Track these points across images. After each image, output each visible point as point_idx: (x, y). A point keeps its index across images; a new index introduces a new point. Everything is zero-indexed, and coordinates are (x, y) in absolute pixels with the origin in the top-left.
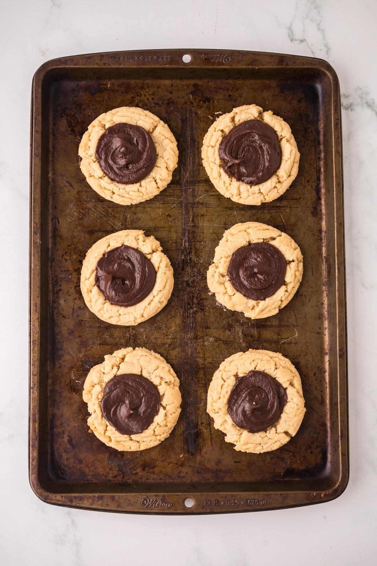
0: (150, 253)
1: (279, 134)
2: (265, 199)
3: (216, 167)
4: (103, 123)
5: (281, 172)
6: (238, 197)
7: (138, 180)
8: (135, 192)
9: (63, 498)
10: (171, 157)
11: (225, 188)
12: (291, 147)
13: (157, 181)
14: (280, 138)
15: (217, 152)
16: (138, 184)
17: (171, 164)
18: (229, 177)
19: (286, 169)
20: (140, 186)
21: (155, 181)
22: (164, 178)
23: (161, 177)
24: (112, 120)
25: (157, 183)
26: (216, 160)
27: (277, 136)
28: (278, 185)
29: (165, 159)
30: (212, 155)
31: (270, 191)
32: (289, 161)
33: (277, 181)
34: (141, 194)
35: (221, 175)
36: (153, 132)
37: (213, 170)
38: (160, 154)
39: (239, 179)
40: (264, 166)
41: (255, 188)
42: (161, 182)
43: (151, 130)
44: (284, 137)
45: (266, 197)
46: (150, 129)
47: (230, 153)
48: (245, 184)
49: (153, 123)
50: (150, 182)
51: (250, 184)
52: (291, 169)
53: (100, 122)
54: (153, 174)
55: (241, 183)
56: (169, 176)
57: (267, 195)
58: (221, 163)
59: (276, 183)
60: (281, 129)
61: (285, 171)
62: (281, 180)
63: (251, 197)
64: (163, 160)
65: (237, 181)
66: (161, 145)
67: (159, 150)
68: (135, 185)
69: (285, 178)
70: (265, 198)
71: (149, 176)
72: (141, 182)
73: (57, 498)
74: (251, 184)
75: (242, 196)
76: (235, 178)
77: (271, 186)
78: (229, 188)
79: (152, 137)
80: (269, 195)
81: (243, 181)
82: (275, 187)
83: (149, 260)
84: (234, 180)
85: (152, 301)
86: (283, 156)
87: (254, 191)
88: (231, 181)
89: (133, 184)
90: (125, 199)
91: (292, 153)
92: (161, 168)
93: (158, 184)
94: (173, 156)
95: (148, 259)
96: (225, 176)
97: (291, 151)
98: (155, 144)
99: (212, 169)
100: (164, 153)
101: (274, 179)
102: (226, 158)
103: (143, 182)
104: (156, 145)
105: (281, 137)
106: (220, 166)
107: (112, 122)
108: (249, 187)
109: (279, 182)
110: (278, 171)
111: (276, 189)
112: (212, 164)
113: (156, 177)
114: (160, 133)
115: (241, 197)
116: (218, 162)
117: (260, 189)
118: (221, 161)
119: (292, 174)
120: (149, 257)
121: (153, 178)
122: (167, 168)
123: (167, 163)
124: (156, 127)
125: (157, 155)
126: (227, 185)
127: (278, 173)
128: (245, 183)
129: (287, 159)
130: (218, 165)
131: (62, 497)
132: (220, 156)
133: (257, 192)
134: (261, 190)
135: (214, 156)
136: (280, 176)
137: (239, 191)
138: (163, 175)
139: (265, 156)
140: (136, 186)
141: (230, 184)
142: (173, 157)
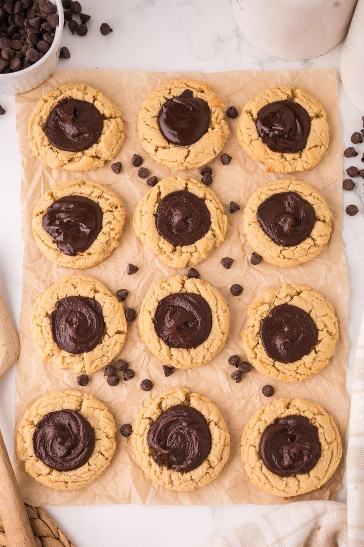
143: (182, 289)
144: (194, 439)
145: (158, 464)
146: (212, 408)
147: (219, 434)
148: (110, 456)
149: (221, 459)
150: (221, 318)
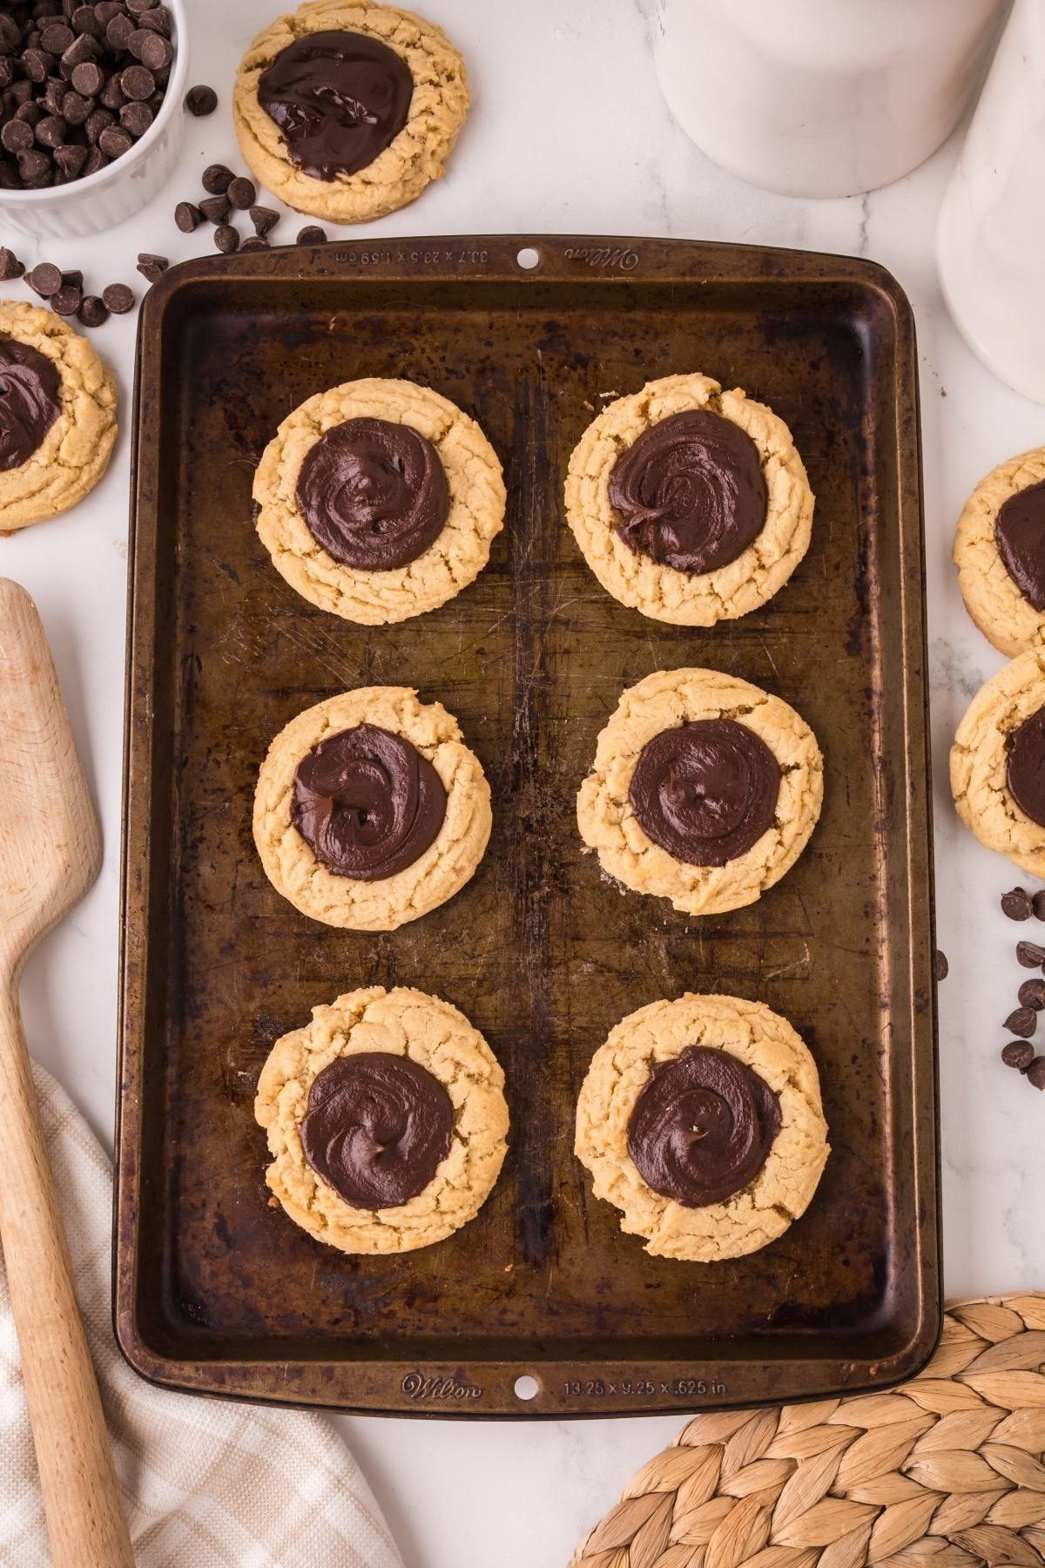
0: (431, 745)
1: (761, 445)
2: (726, 610)
3: (600, 530)
4: (316, 418)
5: (764, 541)
6: (657, 604)
7: (401, 561)
8: (394, 590)
9: (201, 1372)
10: (487, 503)
11: (624, 580)
12: (791, 480)
13: (452, 564)
14: (763, 455)
15: (603, 491)
16: (404, 571)
17: (486, 522)
18: (634, 554)
19: (779, 533)
20: (409, 575)
21: (447, 563)
22: (467, 557)
23: (460, 553)
24: (339, 411)
25: (450, 569)
26: (600, 510)
27: (757, 452)
28: (759, 575)
29: (472, 507)
30: (591, 501)
31: (739, 588)
32: (786, 515)
33: (757, 563)
34: (410, 596)
35: (612, 550)
36: (441, 440)
37: (594, 536)
38: (459, 497)
39: (659, 559)
40: (723, 526)
41: (701, 583)
42: (460, 565)
43: (437, 437)
44: (773, 454)
45: (729, 605)
46: (434, 433)
47: (638, 495)
48: (675, 573)
49: (441, 419)
50: (434, 565)
51: (688, 573)
52: (793, 535)
53: (308, 416)
54: (439, 546)
55: (663, 568)
56: (481, 553)
57: (731, 598)
58: (613, 520)
59: (755, 570)
60: (765, 433)
61: (776, 539)
62: (766, 561)
63: (690, 605)
64: (466, 511)
65: (653, 563)
66: (461, 474)
67: (455, 486)
68: (394, 572)
69: (776, 556)
70: (726, 606)
71: (432, 552)
72: (409, 567)
73: (183, 1372)
74: (691, 571)
75: (666, 601)
76: (649, 555)
77: (741, 577)
78: (633, 582)
79: (439, 453)
80: (734, 599)
81: (669, 564)
82: (751, 580)
83: (430, 763)
84: (646, 561)
85: (435, 865)
86: (770, 502)
87: (697, 589)
88: (640, 564)
89: (390, 569)
90: (368, 609)
91: (794, 494)
92: (462, 531)
93: (454, 571)
94: (491, 499)
95: (426, 760)
96: (623, 553)
97: (792, 489)
98: (446, 470)
99: (592, 534)
100: (470, 493)
101: (748, 559)
102: (625, 505)
103: (415, 567)
104: (450, 473)
105: (767, 454)
106: (611, 526)
107: (339, 416)
108: (684, 578)
109: (762, 567)
110: (758, 540)
111: (753, 586)
112: (590, 522)
113: (447, 554)
114: (458, 443)
115: (664, 606)
116: (606, 515)
117: (712, 585)
118: (615, 514)
119: (795, 546)
120: (428, 753)
121: (442, 556)
122: (476, 530)
123: (475, 519)
124: (449, 428)
125: (452, 498)
126: (629, 573)
127: (757, 545)
128: (675, 569)
129: (781, 510)
130: (607, 523)
131: (197, 1369)
132: (611, 501)
133: (705, 591)
134: (714, 587)
135: (595, 501)
136: (762, 551)
137: (660, 589)
138: (466, 548)
139: (726, 502)
140: (395, 577)
141: (637, 572)
142: (492, 504)
143: (427, 747)
144: (726, 493)
145: (630, 547)
146: (776, 426)
147: (788, 484)
148: (465, 578)
149: (788, 552)
150: (437, 875)
